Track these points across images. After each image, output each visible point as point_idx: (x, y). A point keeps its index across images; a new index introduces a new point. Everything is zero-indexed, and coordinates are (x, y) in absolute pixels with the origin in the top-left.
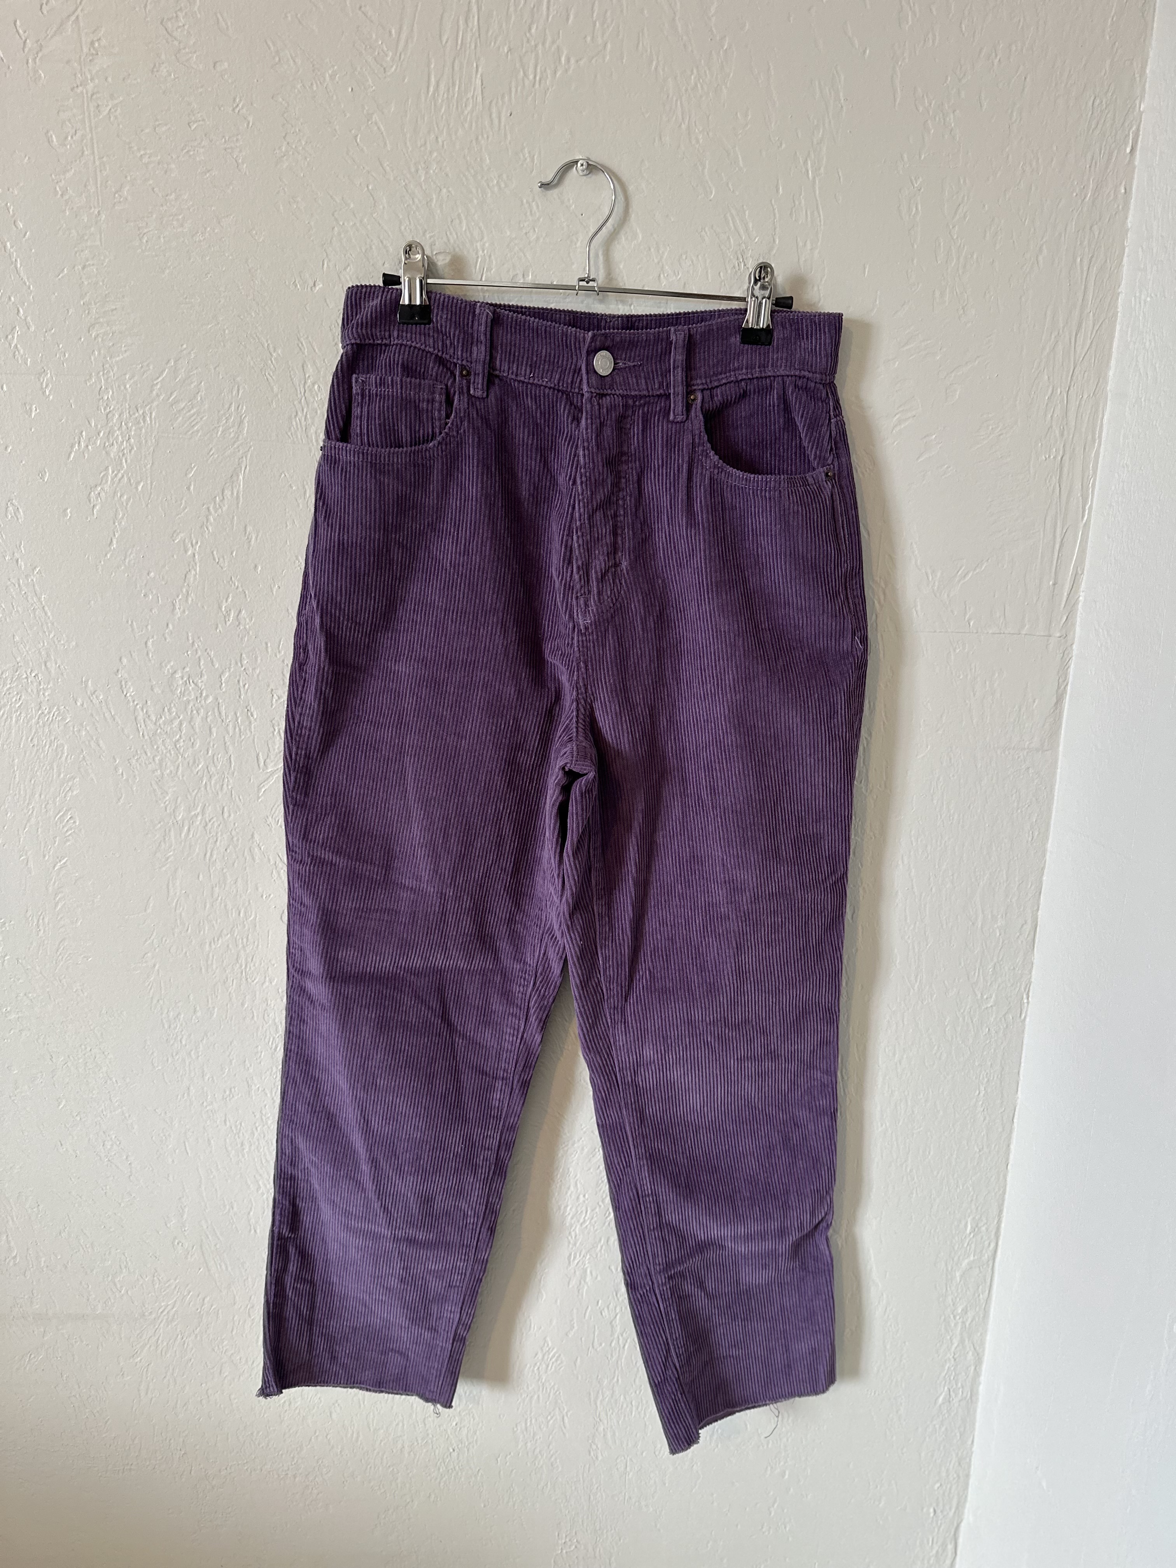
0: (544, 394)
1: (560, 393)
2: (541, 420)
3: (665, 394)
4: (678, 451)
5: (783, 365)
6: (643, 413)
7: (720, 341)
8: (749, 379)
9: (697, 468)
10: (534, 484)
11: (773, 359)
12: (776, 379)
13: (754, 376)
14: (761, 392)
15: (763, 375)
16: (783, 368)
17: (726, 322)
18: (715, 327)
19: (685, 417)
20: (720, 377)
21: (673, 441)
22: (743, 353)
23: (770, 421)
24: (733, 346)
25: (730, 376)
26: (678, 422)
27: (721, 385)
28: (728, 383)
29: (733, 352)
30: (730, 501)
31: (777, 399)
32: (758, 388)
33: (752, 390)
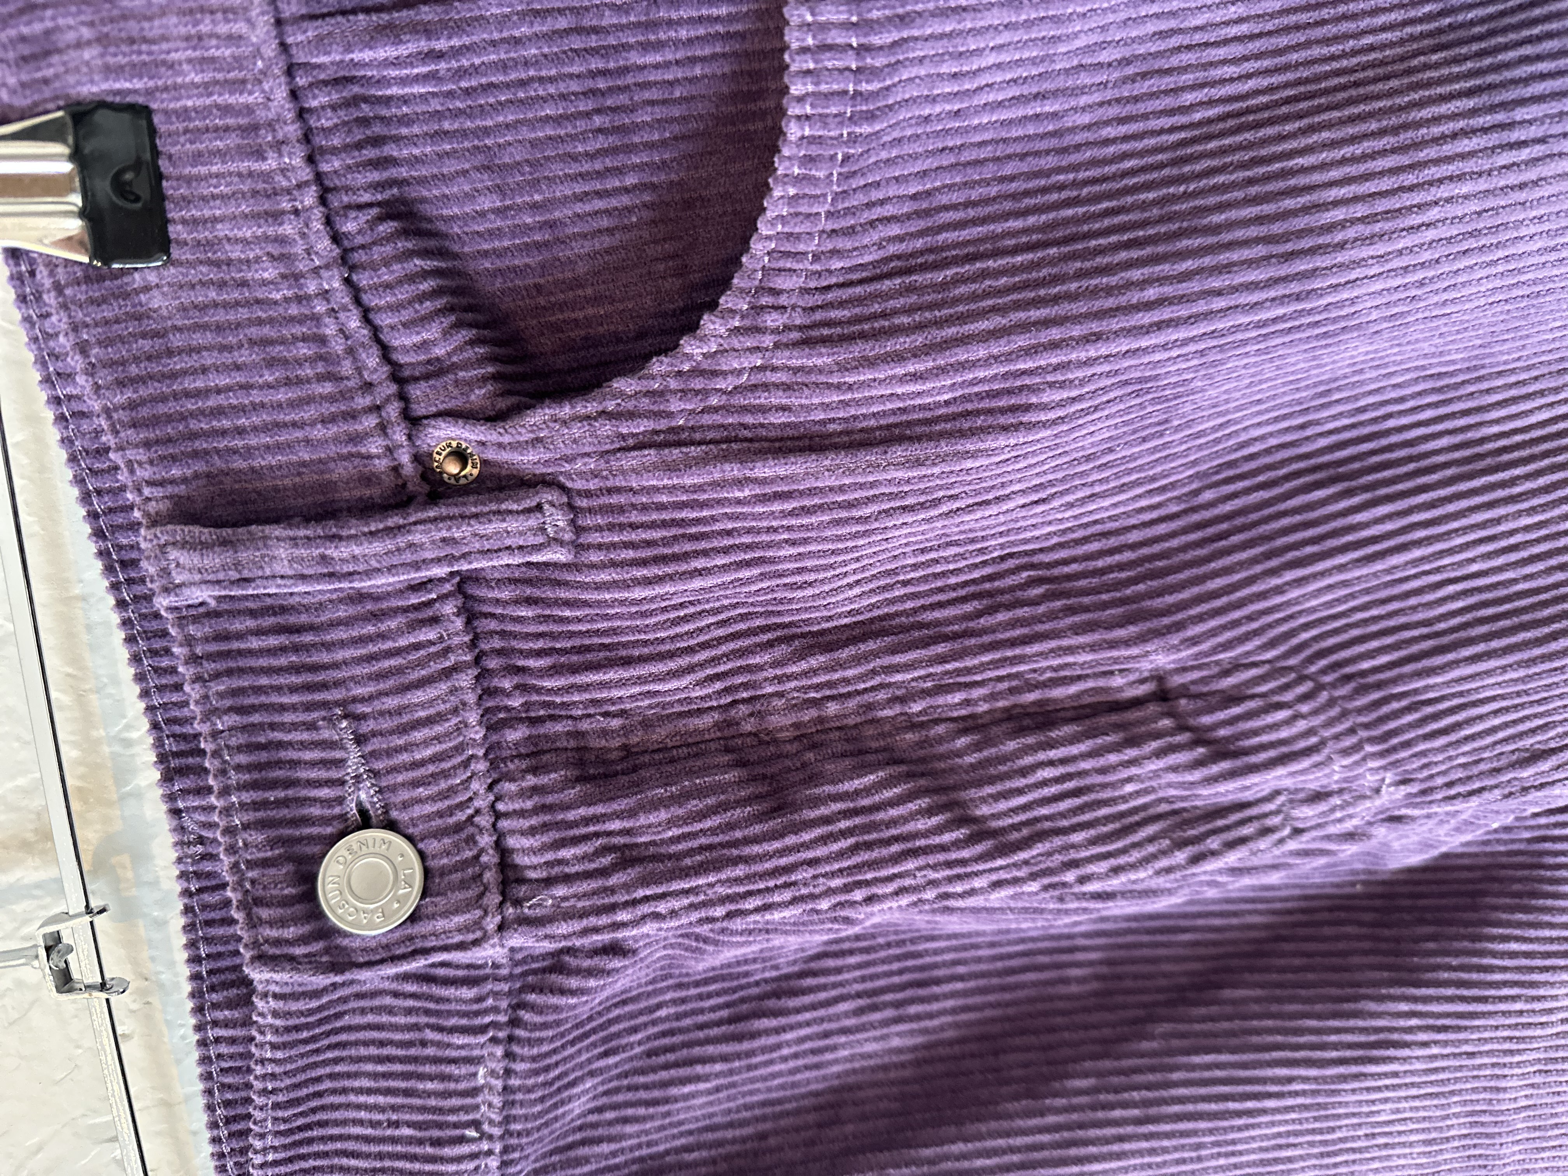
0: (536, 1073)
1: (526, 1016)
2: (631, 1046)
3: (460, 589)
4: (703, 505)
5: (223, 29)
6: (555, 670)
7: (177, 364)
8: (323, 201)
9: (763, 410)
10: (859, 1012)
11: (207, 88)
12: (300, 57)
13: (306, 174)
14: (377, 129)
15: (292, 130)
16: (240, 27)
17: (83, 348)
18: (119, 399)
19: (548, 496)
20: (338, 346)
21: (657, 534)
22: (209, 244)
23: (503, 66)
24: (187, 297)
25: (325, 295)
26: (573, 522)
27: (375, 330)
28: (358, 301)
29: (213, 294)
30: (895, 230)
31: (398, 42)
32: (359, 146)
33: (375, 176)
